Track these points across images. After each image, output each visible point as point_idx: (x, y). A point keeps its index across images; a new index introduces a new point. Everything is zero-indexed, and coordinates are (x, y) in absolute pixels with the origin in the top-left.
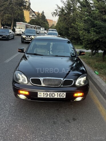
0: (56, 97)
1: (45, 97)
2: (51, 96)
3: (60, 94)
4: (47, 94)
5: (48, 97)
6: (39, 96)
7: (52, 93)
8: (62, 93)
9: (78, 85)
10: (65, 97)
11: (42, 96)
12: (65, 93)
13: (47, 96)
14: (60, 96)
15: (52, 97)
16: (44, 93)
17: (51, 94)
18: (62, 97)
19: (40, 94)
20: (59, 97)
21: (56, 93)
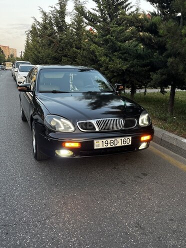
0: (119, 144)
1: (104, 147)
2: (112, 144)
3: (125, 140)
4: (107, 142)
5: (109, 146)
6: (95, 148)
7: (114, 140)
8: (126, 138)
9: (143, 125)
10: (130, 143)
11: (101, 147)
12: (130, 138)
13: (107, 145)
14: (125, 142)
15: (114, 146)
16: (103, 142)
17: (112, 142)
18: (126, 144)
20: (123, 145)
21: (119, 139)
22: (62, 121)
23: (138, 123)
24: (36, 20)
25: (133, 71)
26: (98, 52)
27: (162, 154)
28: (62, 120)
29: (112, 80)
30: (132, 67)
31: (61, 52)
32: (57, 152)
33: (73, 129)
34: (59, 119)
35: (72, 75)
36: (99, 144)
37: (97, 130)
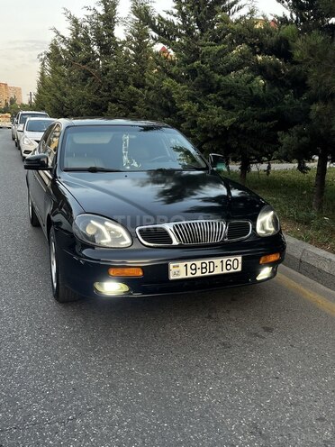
0: (218, 271)
1: (190, 276)
2: (204, 270)
3: (228, 262)
4: (193, 267)
5: (199, 274)
6: (172, 277)
7: (207, 262)
8: (232, 259)
10: (239, 269)
11: (182, 276)
12: (240, 258)
13: (194, 272)
14: (229, 267)
15: (207, 274)
16: (186, 265)
17: (204, 265)
18: (232, 270)
19: (176, 269)
20: (225, 271)
21: (217, 261)
22: (106, 227)
23: (254, 229)
24: (58, 33)
25: (245, 128)
26: (178, 93)
27: (302, 289)
28: (107, 223)
29: (204, 146)
30: (242, 123)
31: (106, 94)
32: (97, 286)
33: (128, 241)
34: (102, 223)
35: (126, 138)
36: (179, 271)
37: (175, 242)
